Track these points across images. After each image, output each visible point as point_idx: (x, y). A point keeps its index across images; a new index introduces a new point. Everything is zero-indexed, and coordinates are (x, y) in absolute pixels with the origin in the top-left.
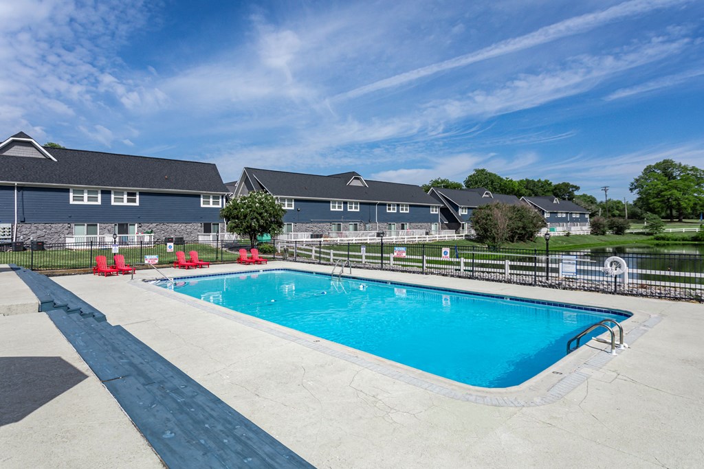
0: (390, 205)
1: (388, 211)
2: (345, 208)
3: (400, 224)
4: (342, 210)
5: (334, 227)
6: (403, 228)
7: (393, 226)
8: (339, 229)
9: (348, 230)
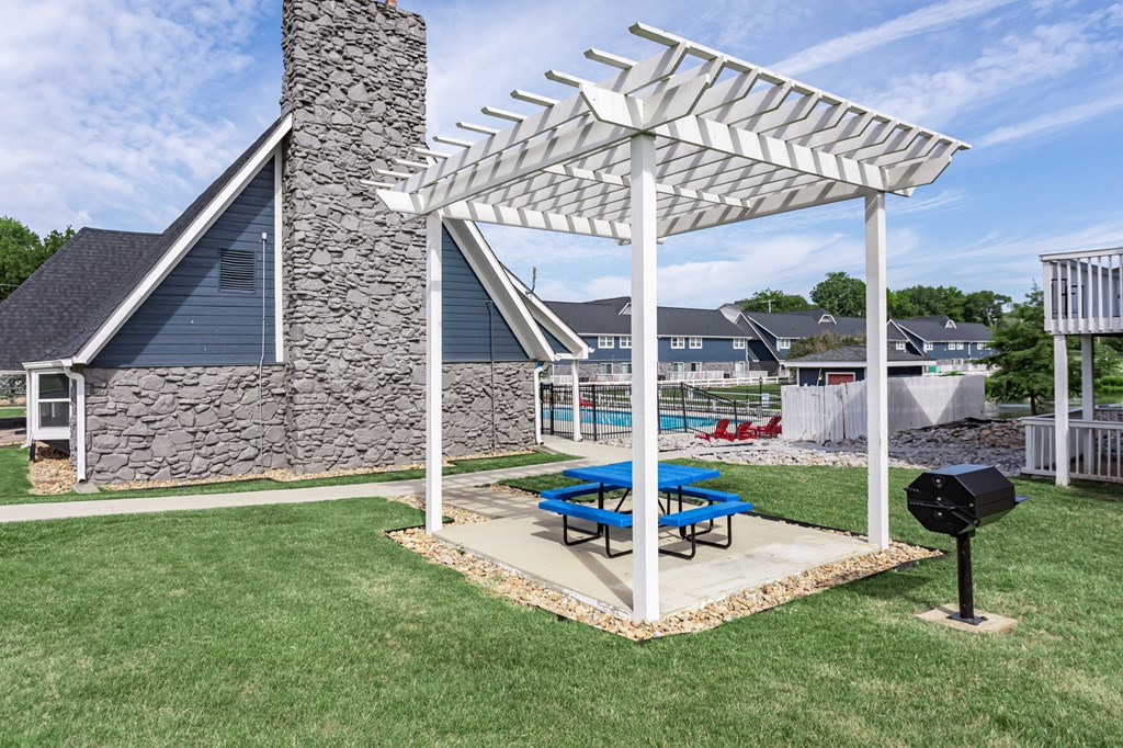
0: (675, 340)
1: (673, 347)
2: (617, 344)
3: (690, 364)
4: (613, 347)
5: (603, 368)
6: (694, 369)
7: (680, 367)
8: (609, 372)
9: (621, 372)
